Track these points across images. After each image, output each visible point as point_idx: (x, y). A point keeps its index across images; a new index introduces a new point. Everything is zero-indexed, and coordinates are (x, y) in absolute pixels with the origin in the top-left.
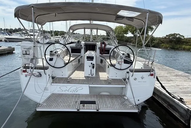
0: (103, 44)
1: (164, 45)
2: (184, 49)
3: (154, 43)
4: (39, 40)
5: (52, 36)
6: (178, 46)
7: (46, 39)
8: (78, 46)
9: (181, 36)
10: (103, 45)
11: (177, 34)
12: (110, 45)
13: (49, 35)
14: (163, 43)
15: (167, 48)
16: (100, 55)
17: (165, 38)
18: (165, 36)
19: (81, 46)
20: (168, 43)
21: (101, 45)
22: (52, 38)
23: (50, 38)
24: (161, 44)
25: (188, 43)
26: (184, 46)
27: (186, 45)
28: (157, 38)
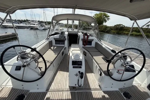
0: (86, 35)
1: (113, 31)
2: (124, 34)
3: (107, 30)
4: (38, 28)
5: (46, 25)
6: (121, 32)
7: (42, 27)
8: (62, 37)
9: (123, 26)
10: (86, 37)
11: (121, 25)
12: (92, 36)
13: (44, 24)
14: (112, 30)
15: (115, 33)
16: (83, 46)
17: (114, 27)
18: (114, 26)
19: (65, 37)
20: (115, 30)
21: (84, 37)
22: (46, 26)
23: (45, 26)
24: (111, 30)
25: (127, 30)
26: (124, 32)
27: (126, 31)
28: (109, 27)
